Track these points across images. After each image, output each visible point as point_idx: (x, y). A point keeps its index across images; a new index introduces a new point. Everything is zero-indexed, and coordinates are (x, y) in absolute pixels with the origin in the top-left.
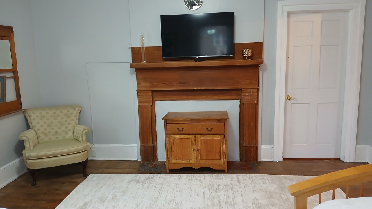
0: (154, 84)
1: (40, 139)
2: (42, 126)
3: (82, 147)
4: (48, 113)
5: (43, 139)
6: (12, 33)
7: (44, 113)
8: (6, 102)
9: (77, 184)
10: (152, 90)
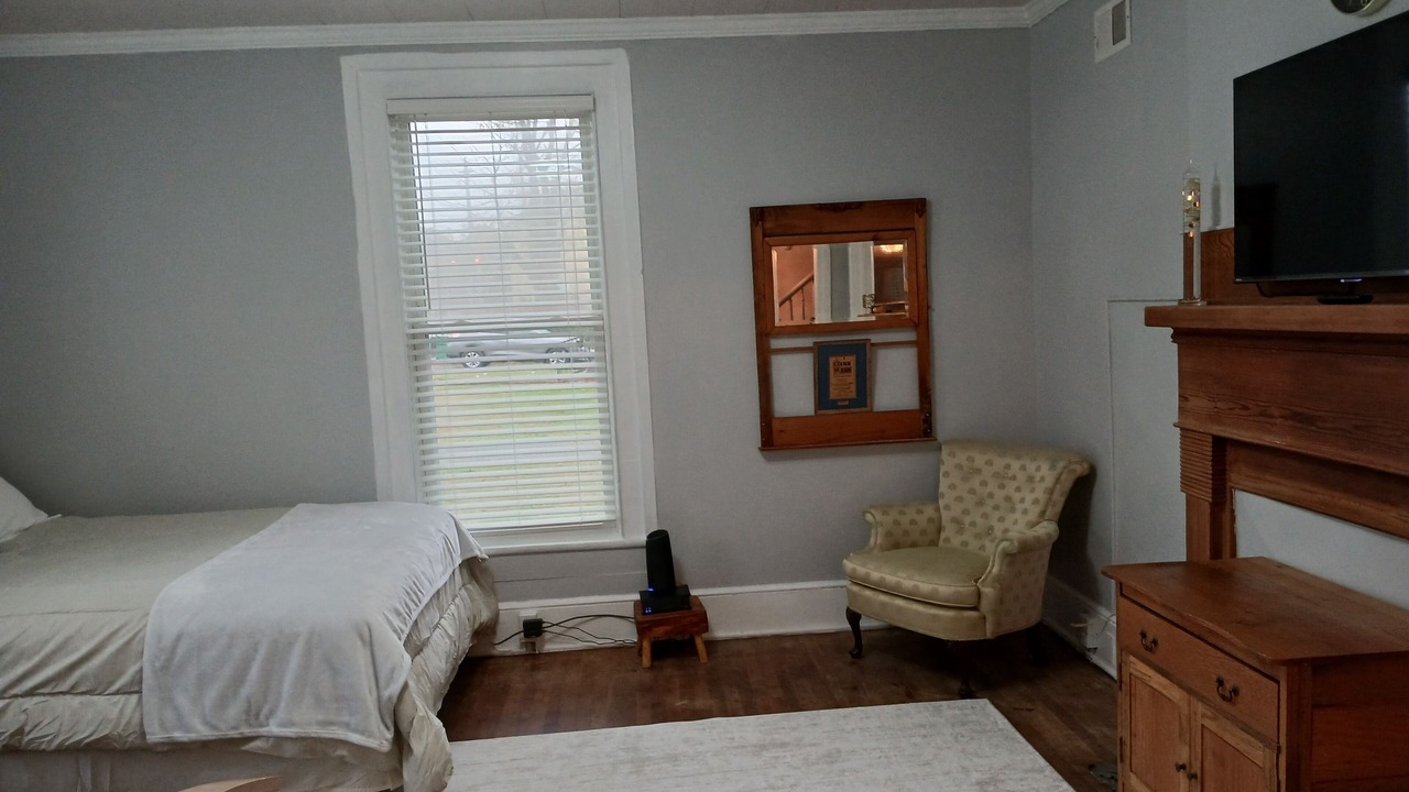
0: (1218, 405)
1: (943, 535)
2: (959, 499)
3: (953, 589)
4: (989, 463)
5: (947, 540)
6: (920, 216)
7: (980, 460)
8: (875, 410)
9: (910, 697)
10: (1215, 433)
